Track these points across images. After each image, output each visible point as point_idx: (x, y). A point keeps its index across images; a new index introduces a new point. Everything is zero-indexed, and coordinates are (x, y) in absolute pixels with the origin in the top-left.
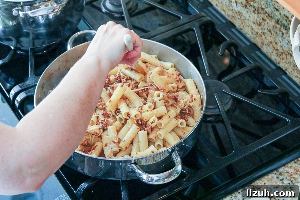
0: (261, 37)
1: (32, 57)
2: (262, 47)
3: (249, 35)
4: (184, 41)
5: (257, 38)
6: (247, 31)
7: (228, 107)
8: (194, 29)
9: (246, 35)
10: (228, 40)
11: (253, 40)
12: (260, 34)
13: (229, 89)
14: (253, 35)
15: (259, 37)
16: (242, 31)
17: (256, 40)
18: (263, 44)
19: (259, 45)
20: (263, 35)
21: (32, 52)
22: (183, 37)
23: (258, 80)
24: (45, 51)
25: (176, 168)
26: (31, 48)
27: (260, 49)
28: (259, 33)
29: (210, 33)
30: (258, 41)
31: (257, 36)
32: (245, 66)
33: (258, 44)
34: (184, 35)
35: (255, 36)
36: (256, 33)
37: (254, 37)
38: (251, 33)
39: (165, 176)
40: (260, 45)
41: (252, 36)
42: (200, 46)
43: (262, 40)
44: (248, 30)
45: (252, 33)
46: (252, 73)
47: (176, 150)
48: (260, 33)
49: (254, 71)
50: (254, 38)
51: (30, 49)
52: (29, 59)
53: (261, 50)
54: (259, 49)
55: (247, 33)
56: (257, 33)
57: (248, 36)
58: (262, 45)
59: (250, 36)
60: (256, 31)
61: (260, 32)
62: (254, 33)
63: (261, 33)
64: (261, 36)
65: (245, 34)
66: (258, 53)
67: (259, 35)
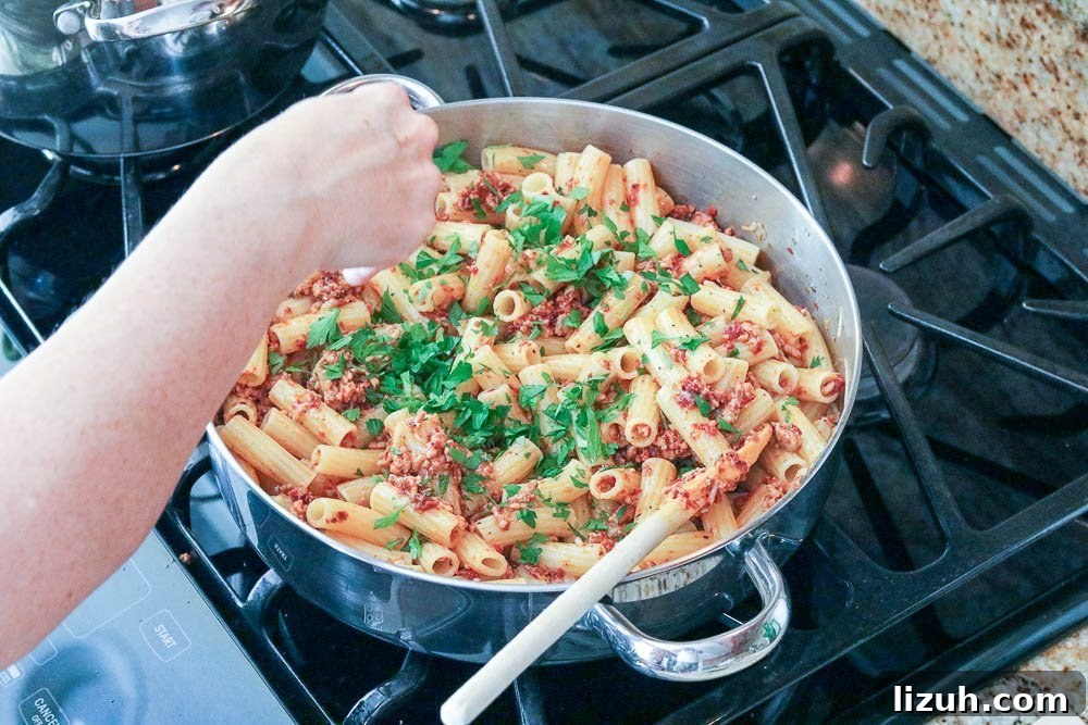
0: (1013, 90)
1: (131, 195)
2: (1017, 130)
3: (966, 81)
4: (718, 114)
5: (999, 95)
6: (958, 69)
7: (905, 370)
8: (757, 68)
9: (953, 81)
10: (891, 107)
11: (980, 105)
12: (1009, 82)
13: (907, 301)
14: (982, 82)
15: (1007, 91)
16: (936, 67)
17: (991, 102)
18: (1022, 120)
19: (1007, 121)
20: (1022, 86)
21: (132, 171)
22: (713, 99)
23: (1015, 262)
24: (176, 167)
25: (765, 616)
26: (125, 158)
27: (1008, 138)
28: (1004, 78)
29: (814, 81)
30: (1001, 108)
31: (998, 89)
32: (962, 209)
33: (1001, 118)
34: (715, 92)
35: (988, 87)
36: (993, 77)
37: (986, 92)
38: (973, 75)
39: (723, 648)
40: (1011, 123)
41: (977, 88)
42: (787, 134)
43: (1019, 101)
44: (961, 66)
45: (977, 75)
46: (991, 235)
47: (757, 541)
48: (1011, 77)
49: (996, 229)
50: (987, 97)
51: (122, 161)
52: (123, 201)
53: (1015, 142)
54: (1005, 139)
55: (955, 78)
56: (999, 77)
57: (960, 88)
58: (1016, 122)
59: (970, 88)
60: (995, 67)
61: (1009, 72)
62: (984, 77)
63: (1016, 75)
64: (1016, 88)
65: (949, 78)
66: (1001, 151)
67: (1007, 86)
